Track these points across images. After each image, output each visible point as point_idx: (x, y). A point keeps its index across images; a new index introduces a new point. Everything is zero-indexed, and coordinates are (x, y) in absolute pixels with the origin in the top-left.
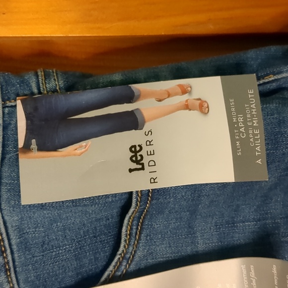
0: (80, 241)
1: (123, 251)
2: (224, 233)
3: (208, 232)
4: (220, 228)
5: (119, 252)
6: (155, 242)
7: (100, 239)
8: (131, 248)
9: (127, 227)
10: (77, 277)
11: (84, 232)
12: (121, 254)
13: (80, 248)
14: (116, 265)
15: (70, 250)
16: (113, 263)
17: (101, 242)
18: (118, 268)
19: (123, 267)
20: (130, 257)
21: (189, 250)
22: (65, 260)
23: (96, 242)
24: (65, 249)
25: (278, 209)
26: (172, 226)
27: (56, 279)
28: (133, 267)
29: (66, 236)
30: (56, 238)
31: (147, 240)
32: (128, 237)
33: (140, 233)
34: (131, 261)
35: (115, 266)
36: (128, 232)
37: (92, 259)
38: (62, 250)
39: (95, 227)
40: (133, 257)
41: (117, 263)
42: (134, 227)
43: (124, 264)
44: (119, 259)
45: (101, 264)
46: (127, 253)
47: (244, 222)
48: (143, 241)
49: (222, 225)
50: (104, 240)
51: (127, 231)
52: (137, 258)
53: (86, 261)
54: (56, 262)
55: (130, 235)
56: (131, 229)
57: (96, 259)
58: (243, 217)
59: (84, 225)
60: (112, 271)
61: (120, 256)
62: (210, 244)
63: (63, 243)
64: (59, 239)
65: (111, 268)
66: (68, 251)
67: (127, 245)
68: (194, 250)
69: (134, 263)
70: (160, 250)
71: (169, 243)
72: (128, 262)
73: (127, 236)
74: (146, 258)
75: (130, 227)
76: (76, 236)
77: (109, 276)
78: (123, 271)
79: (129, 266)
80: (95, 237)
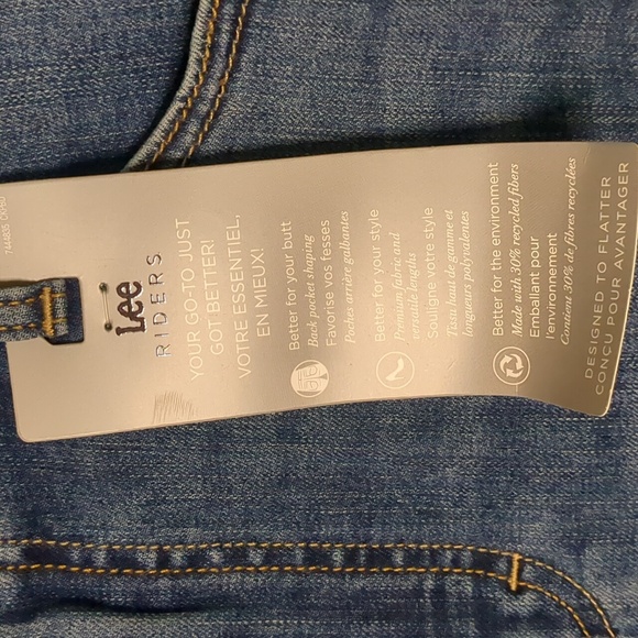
0: (81, 60)
1: (192, 90)
2: (453, 92)
3: (412, 82)
4: (443, 77)
5: (182, 92)
6: (275, 84)
7: (136, 63)
8: (212, 88)
9: (206, 23)
10: (68, 151)
11: (93, 37)
12: (184, 99)
13: (81, 79)
14: (172, 129)
15: (54, 80)
16: (164, 123)
17: (136, 71)
18: (175, 138)
19: (189, 138)
20: (208, 114)
21: (360, 125)
22: (39, 101)
23: (124, 72)
24: (40, 74)
25: (593, 47)
26: (324, 44)
27: (13, 147)
28: (213, 144)
29: (45, 40)
30: (21, 43)
31: (255, 74)
32: (207, 53)
33: (240, 50)
34: (211, 128)
35: (167, 132)
36: (209, 40)
37: (111, 115)
38: (32, 74)
39: (125, 33)
40: (216, 115)
41: (173, 122)
42: (226, 27)
43: (193, 128)
44: (180, 111)
45: (132, 129)
46: (200, 98)
47: (505, 70)
48: (244, 76)
49: (450, 70)
50: (145, 69)
51: (204, 37)
52: (225, 120)
53: (94, 116)
54: (16, 103)
55: (214, 47)
56: (217, 30)
57: (121, 115)
58: (505, 57)
59: (95, 17)
60: (158, 145)
61: (182, 105)
62: (415, 116)
63: (38, 58)
64: (27, 47)
65: (157, 135)
66: (48, 82)
67: (203, 74)
68: (375, 126)
69: (217, 132)
70: (286, 111)
71: (312, 95)
72: (202, 125)
73: (203, 50)
74: (248, 125)
75: (214, 23)
76: (73, 46)
77: (149, 156)
78: (188, 149)
79: (204, 138)
80: (121, 57)
